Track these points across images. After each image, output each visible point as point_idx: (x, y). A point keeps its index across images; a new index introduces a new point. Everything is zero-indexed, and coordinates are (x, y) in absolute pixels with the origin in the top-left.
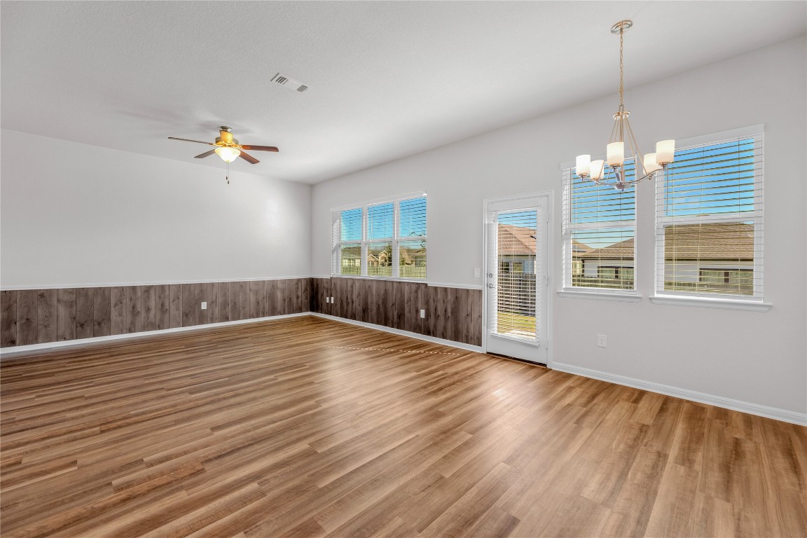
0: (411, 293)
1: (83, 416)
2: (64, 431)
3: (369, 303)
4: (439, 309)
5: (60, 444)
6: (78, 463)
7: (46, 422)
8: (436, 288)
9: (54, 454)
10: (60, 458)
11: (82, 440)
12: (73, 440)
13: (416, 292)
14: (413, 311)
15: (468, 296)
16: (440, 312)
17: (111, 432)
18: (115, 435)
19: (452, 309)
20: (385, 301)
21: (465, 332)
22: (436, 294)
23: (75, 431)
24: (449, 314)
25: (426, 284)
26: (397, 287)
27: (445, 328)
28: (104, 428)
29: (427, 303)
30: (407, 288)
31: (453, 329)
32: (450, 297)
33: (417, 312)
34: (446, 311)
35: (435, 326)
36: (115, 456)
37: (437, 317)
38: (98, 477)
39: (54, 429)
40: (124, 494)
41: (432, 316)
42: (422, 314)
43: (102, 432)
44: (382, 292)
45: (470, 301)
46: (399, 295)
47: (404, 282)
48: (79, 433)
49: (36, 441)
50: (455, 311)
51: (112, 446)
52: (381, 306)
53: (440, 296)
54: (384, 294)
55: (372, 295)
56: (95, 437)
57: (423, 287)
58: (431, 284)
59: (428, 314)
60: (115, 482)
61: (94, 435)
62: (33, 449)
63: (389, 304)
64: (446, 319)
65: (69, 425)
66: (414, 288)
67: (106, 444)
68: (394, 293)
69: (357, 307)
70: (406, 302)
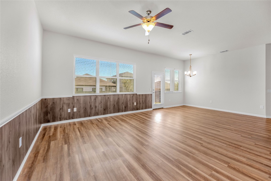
0: (130, 97)
1: (240, 155)
2: (251, 154)
3: (108, 105)
4: (141, 101)
5: (256, 151)
6: (254, 144)
7: (255, 163)
8: (140, 95)
9: (259, 149)
10: (258, 147)
11: (249, 148)
12: (251, 149)
13: (133, 97)
14: (132, 104)
15: (149, 96)
16: (141, 102)
17: (239, 145)
18: (239, 143)
19: (145, 100)
20: (118, 102)
21: (148, 106)
22: (140, 97)
23: (248, 152)
24: (144, 102)
25: (136, 94)
26: (125, 96)
27: (143, 106)
28: (239, 147)
29: (137, 100)
30: (129, 96)
31: (145, 106)
32: (144, 97)
33: (133, 103)
34: (143, 101)
35: (140, 107)
36: (245, 140)
37: (140, 103)
38: (253, 139)
39: (254, 158)
40: (251, 135)
41: (139, 104)
42: (135, 104)
43: (241, 146)
44: (117, 99)
45: (149, 97)
46: (125, 99)
47: (128, 94)
48: (248, 150)
49: (263, 157)
50: (145, 101)
51: (243, 142)
52: (116, 106)
53: (141, 97)
54: (117, 100)
55: (110, 101)
56: (244, 146)
57: (135, 95)
58: (138, 94)
59: (137, 104)
60: (251, 137)
61: (244, 147)
62: (265, 155)
63: (121, 103)
64: (143, 103)
65: (248, 155)
66: (132, 96)
67: (244, 143)
68: (123, 99)
69: (99, 109)
70: (128, 101)
